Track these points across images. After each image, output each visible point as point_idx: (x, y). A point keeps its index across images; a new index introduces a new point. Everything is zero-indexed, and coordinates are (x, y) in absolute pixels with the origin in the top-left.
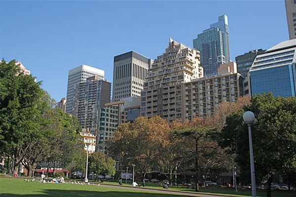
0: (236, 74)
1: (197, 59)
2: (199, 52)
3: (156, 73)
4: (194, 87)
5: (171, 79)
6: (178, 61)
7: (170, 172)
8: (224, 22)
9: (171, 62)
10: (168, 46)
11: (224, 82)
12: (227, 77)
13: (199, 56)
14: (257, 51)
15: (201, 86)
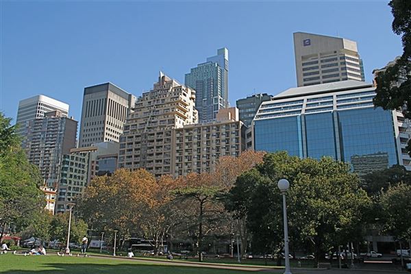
0: (238, 122)
1: (192, 101)
2: (195, 92)
3: (140, 114)
4: (187, 134)
5: (159, 122)
6: (169, 101)
7: (156, 239)
8: (224, 57)
9: (161, 101)
10: (158, 81)
11: (223, 130)
12: (227, 125)
13: (194, 96)
14: (261, 95)
15: (195, 134)
